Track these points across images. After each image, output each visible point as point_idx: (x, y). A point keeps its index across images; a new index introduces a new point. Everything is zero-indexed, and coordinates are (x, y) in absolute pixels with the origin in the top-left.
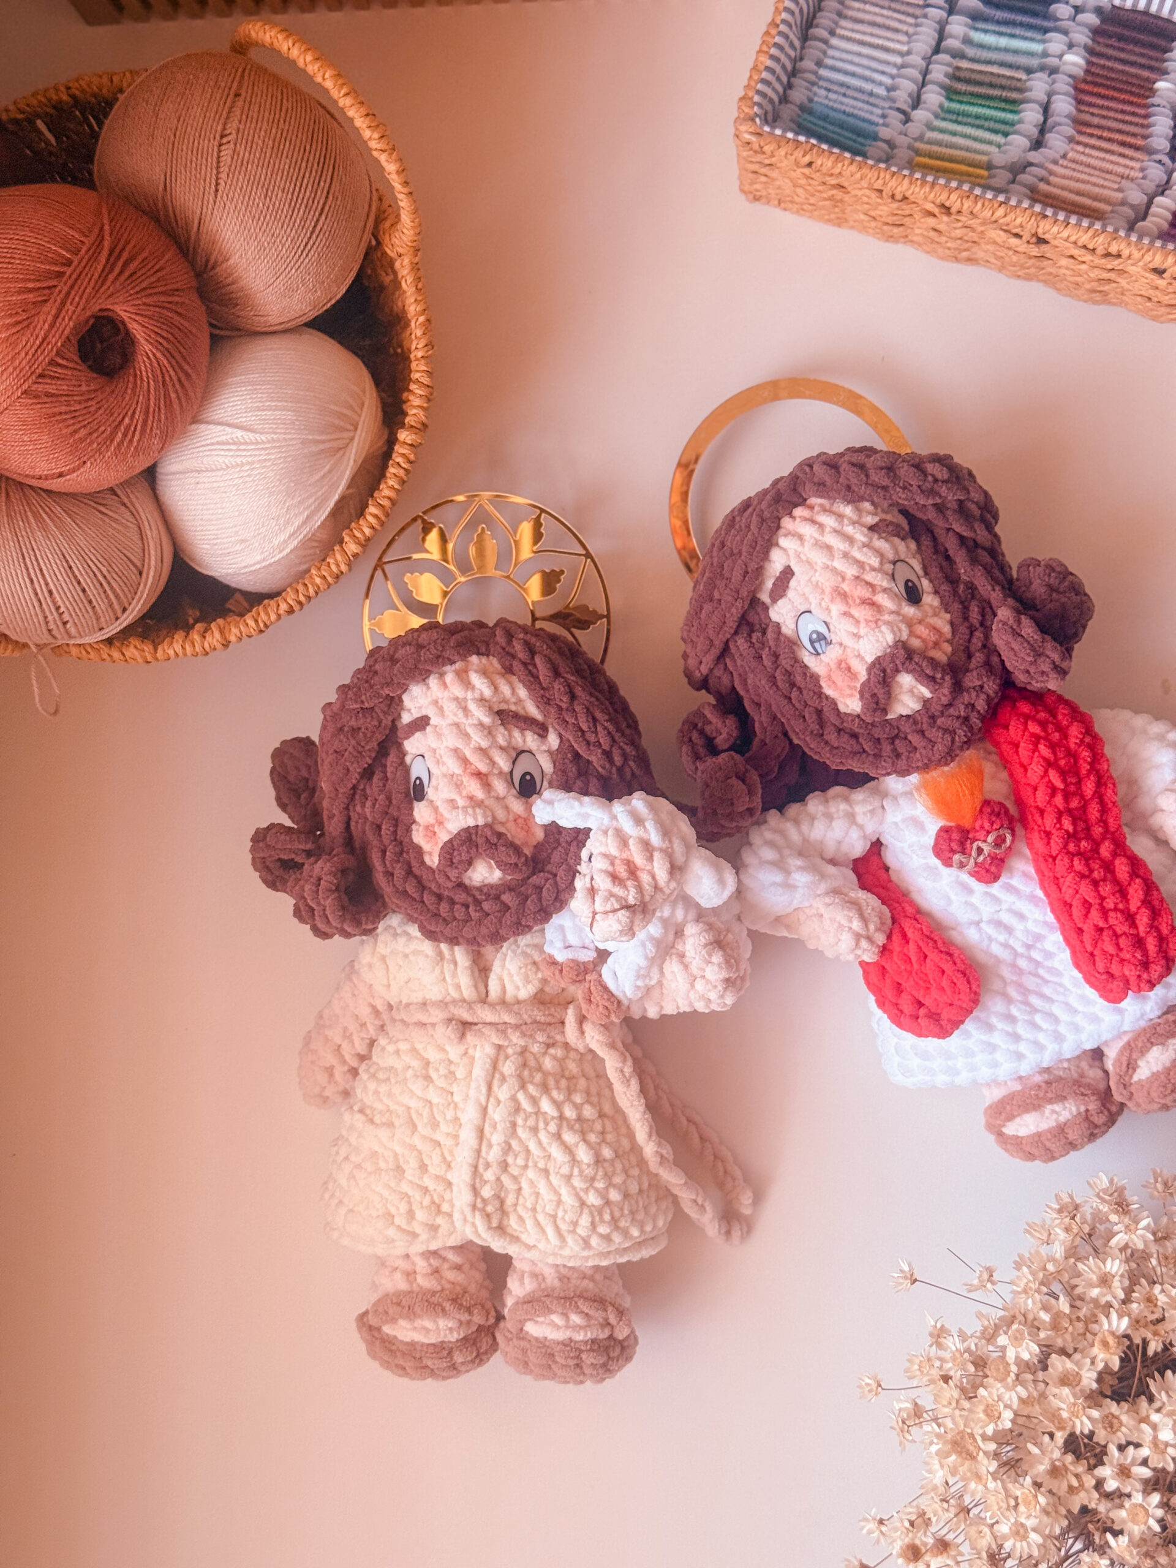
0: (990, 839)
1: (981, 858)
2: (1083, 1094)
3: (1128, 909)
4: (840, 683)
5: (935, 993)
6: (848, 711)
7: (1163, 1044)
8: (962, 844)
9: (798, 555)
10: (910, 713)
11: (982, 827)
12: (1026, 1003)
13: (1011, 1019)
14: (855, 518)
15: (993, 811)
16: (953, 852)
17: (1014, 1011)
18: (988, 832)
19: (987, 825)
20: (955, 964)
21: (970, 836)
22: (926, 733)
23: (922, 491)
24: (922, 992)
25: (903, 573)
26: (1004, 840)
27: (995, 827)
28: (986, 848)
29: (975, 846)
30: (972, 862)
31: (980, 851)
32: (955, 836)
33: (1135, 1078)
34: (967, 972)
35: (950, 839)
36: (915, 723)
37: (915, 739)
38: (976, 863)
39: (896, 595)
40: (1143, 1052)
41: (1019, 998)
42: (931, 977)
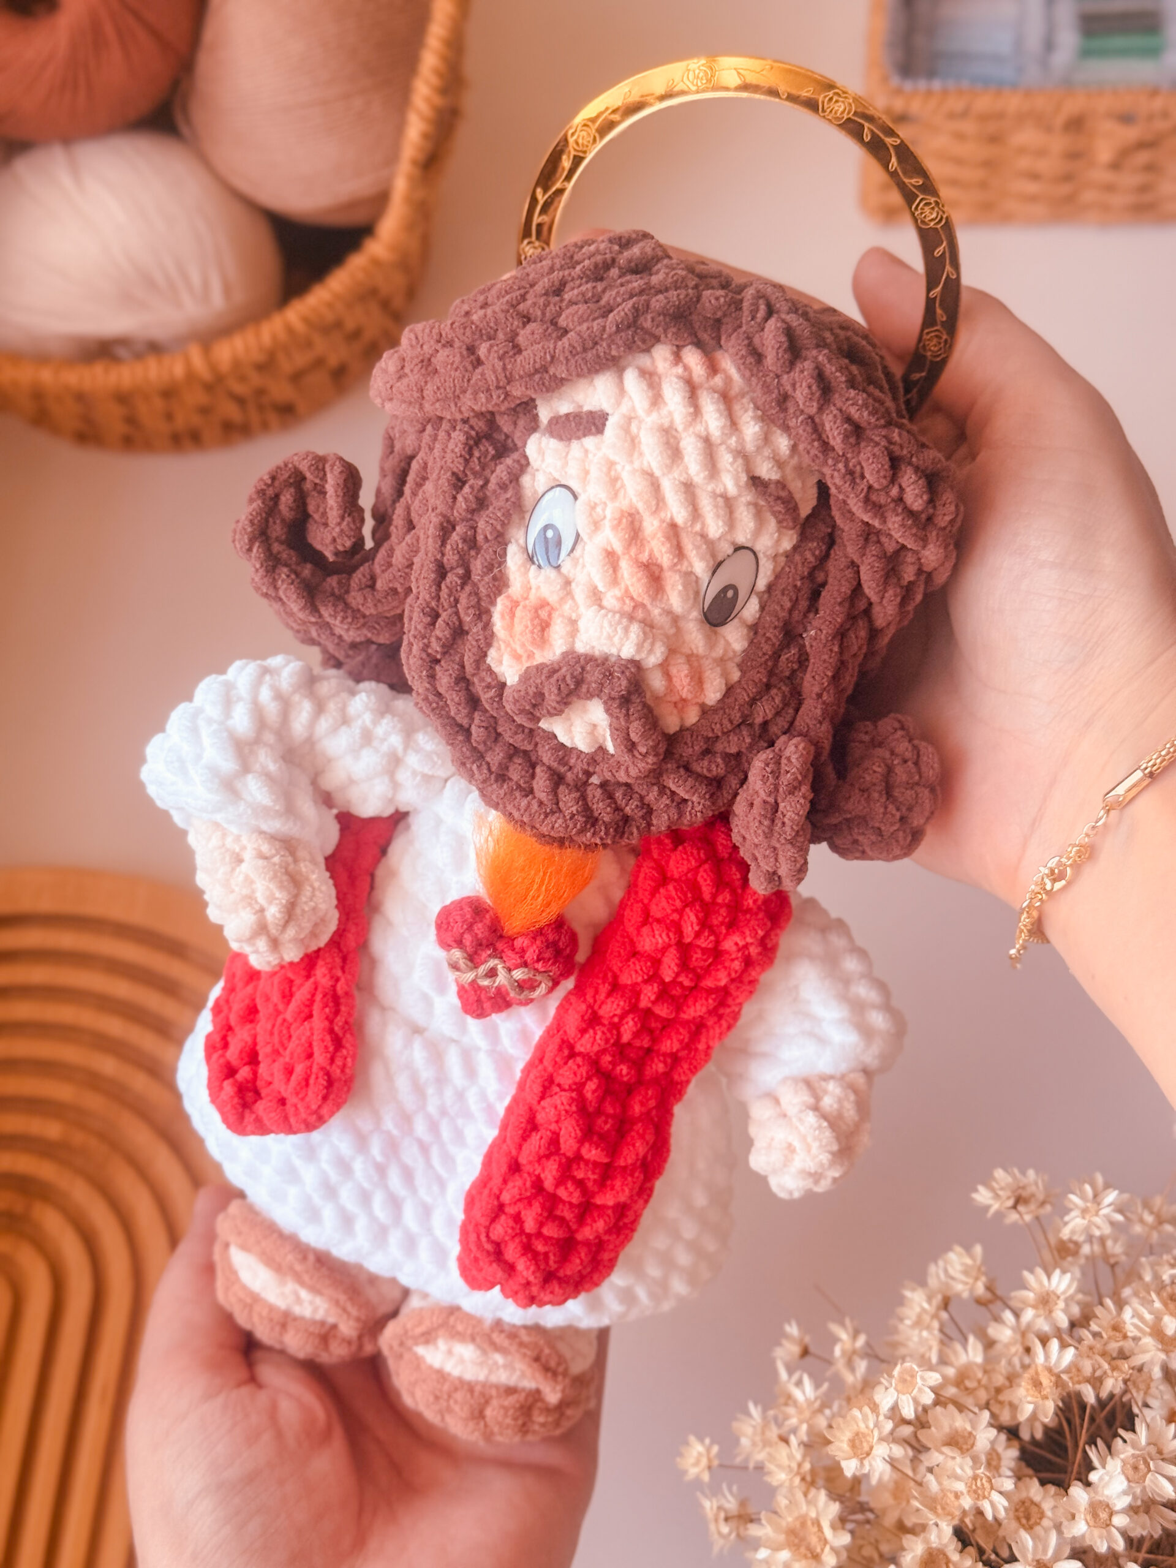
0: (519, 974)
1: (485, 983)
2: (344, 1310)
3: (593, 1195)
4: (518, 628)
5: (278, 1067)
6: (495, 669)
7: (484, 1352)
8: (480, 945)
9: (629, 419)
10: (568, 744)
11: (523, 951)
12: (381, 1170)
13: (344, 1167)
14: (750, 447)
15: (555, 944)
16: (459, 943)
17: (358, 1165)
18: (525, 964)
19: (530, 955)
20: (332, 1060)
21: (500, 945)
22: (562, 788)
23: (867, 500)
24: (268, 1049)
25: (737, 572)
26: (533, 988)
27: (539, 966)
28: (502, 978)
29: (492, 963)
30: (469, 976)
31: (492, 973)
32: (480, 929)
33: (421, 1350)
34: (336, 1085)
35: (470, 928)
36: (563, 761)
37: (541, 783)
38: (474, 982)
39: (697, 593)
40: (456, 1335)
41: (379, 1158)
42: (291, 1046)
